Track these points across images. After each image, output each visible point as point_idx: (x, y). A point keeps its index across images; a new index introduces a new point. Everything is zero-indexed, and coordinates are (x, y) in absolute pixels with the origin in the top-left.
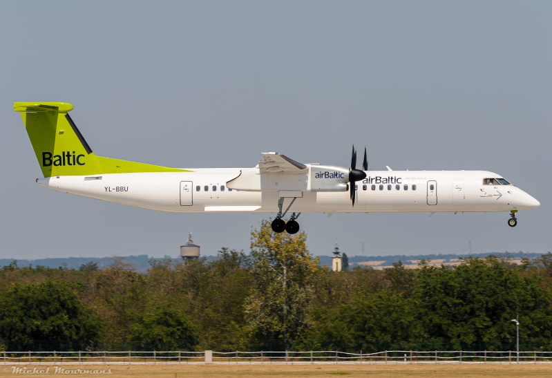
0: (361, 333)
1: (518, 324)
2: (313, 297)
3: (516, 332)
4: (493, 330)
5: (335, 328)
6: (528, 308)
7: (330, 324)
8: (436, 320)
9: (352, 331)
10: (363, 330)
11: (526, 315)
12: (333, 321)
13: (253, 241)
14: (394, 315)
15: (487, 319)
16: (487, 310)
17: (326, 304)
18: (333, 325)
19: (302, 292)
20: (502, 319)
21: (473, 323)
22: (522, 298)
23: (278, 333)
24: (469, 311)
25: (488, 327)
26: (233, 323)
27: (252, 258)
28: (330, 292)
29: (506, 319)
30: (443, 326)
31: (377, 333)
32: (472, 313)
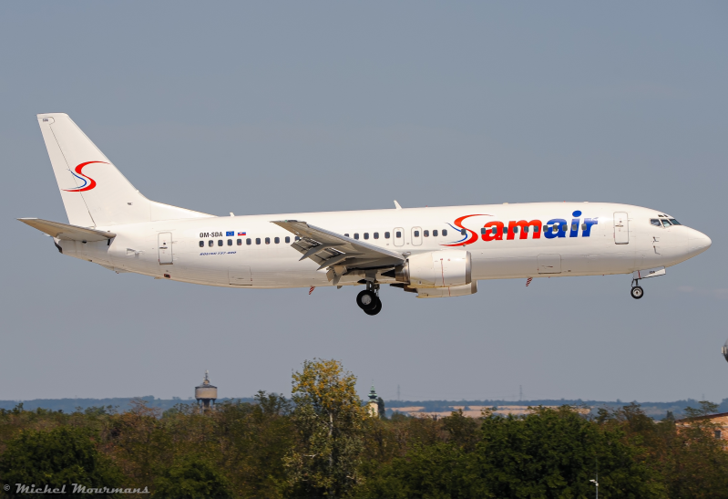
0: (417, 491)
1: (597, 485)
2: (363, 448)
3: (595, 494)
4: (568, 490)
5: (387, 485)
6: (608, 467)
7: (381, 480)
8: (503, 478)
9: (407, 489)
10: (418, 487)
11: (607, 474)
12: (385, 477)
13: (295, 384)
14: (455, 472)
15: (561, 478)
16: (561, 467)
17: (376, 456)
18: (385, 482)
19: (350, 443)
20: (578, 479)
21: (545, 483)
22: (603, 455)
23: (323, 489)
24: (540, 468)
25: (562, 488)
26: (271, 477)
27: (293, 403)
28: (381, 443)
29: (582, 479)
30: (511, 486)
31: (435, 491)
32: (544, 471)
